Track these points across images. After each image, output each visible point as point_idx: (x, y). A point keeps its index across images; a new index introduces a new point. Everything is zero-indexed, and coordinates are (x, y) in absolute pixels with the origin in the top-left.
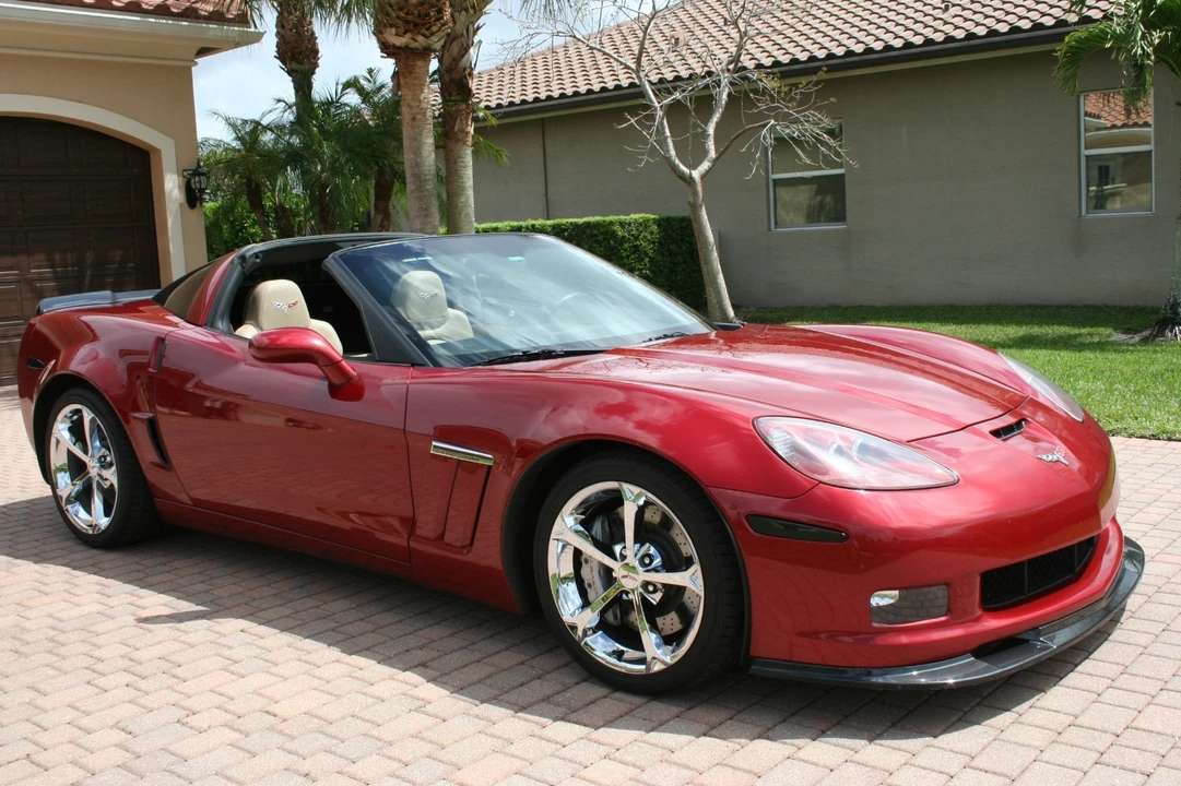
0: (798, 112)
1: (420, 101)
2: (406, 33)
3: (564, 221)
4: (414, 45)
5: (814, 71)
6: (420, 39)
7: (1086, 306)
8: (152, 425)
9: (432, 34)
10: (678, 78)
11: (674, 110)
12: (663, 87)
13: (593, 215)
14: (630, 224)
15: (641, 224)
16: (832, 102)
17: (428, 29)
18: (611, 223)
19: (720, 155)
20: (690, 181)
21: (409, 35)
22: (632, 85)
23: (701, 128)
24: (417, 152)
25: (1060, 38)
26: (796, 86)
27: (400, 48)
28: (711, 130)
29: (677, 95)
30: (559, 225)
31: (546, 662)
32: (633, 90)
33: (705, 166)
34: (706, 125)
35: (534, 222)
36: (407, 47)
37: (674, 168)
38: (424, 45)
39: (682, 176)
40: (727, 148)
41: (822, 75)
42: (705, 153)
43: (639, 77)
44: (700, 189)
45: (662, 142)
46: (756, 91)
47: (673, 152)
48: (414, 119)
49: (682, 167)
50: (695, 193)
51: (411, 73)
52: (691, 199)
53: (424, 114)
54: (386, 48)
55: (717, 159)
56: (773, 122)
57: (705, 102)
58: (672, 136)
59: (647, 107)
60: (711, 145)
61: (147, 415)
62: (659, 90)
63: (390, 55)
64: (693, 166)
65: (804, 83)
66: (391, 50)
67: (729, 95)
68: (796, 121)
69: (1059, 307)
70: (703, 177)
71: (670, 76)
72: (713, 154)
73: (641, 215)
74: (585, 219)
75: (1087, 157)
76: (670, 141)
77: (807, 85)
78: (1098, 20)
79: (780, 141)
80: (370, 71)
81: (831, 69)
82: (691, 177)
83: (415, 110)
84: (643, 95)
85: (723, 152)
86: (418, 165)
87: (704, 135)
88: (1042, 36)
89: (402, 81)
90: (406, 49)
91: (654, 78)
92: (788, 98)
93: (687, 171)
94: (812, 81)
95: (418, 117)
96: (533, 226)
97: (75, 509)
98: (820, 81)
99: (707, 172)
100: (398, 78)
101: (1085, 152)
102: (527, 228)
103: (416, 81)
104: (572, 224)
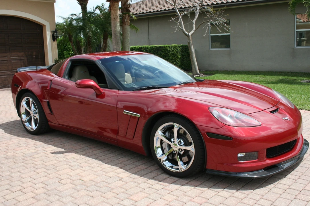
0: (218, 18)
1: (116, 14)
3: (154, 46)
5: (224, 6)
7: (295, 72)
8: (48, 103)
10: (185, 8)
11: (185, 17)
12: (181, 10)
13: (162, 44)
14: (171, 47)
15: (174, 47)
16: (228, 15)
18: (166, 47)
19: (197, 29)
20: (188, 36)
22: (173, 9)
23: (192, 21)
24: (115, 27)
26: (218, 10)
28: (194, 22)
29: (185, 12)
30: (152, 47)
31: (153, 168)
32: (173, 10)
33: (192, 32)
34: (193, 20)
35: (145, 46)
37: (184, 32)
39: (186, 35)
40: (199, 27)
41: (225, 8)
42: (192, 28)
43: (175, 7)
44: (191, 38)
45: (181, 25)
46: (207, 12)
47: (184, 28)
48: (114, 19)
49: (186, 32)
50: (189, 39)
51: (114, 6)
52: (188, 41)
53: (117, 17)
55: (196, 30)
56: (211, 20)
57: (193, 14)
58: (183, 24)
59: (177, 15)
60: (194, 26)
61: (47, 101)
62: (180, 11)
63: (108, 1)
64: (189, 32)
65: (220, 10)
67: (199, 13)
68: (217, 20)
69: (288, 72)
70: (192, 35)
71: (183, 7)
72: (194, 29)
73: (175, 45)
74: (159, 45)
75: (297, 32)
77: (221, 10)
79: (212, 24)
80: (103, 4)
81: (228, 6)
83: (115, 16)
84: (176, 12)
85: (197, 28)
86: (115, 31)
87: (192, 24)
89: (111, 8)
91: (179, 7)
92: (215, 14)
93: (187, 33)
94: (222, 9)
95: (116, 18)
96: (145, 47)
97: (27, 124)
98: (224, 9)
99: (193, 34)
100: (110, 8)
101: (296, 30)
102: (144, 47)
103: (115, 8)
104: (156, 47)
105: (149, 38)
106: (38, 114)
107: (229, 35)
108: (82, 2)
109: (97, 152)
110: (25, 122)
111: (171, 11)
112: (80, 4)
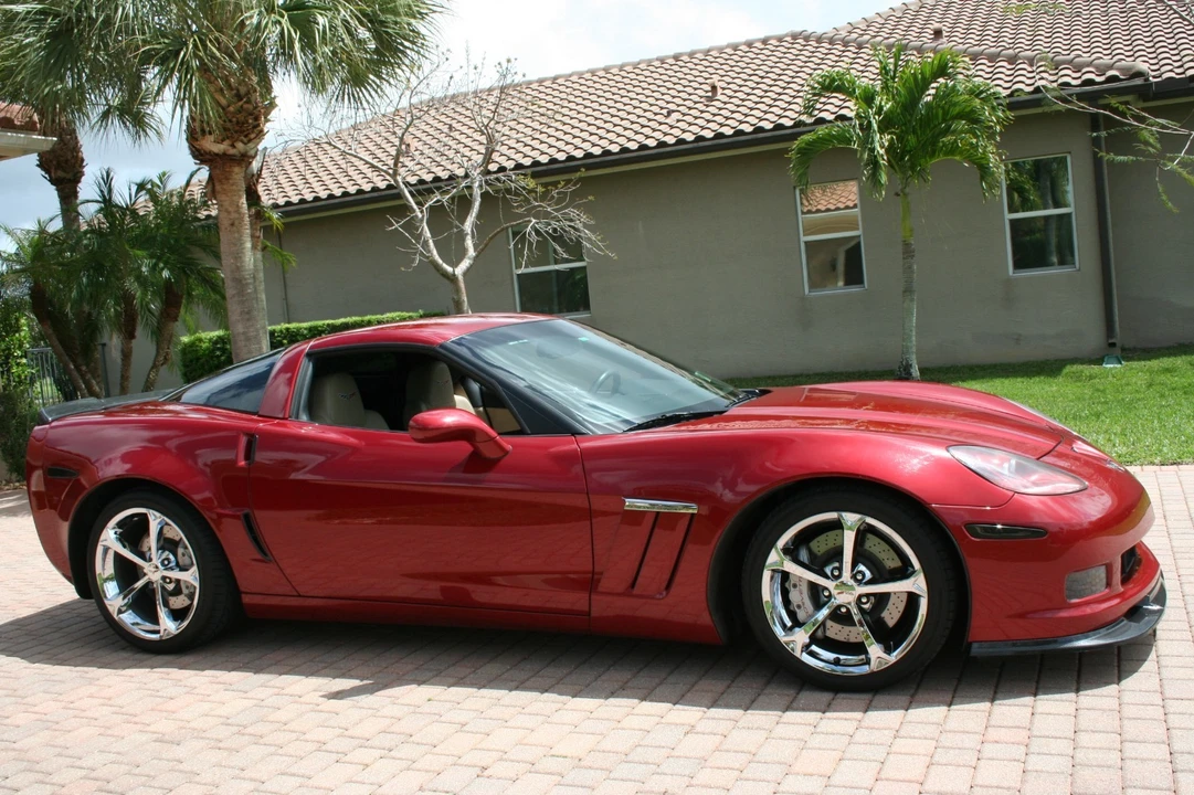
0: (557, 210)
1: (238, 206)
2: (223, 140)
3: (320, 323)
4: (232, 151)
5: (576, 169)
6: (240, 145)
7: (817, 375)
8: (248, 520)
9: (250, 141)
10: (437, 179)
11: (436, 211)
12: (422, 189)
13: (351, 316)
16: (590, 201)
17: (246, 136)
19: (480, 252)
20: (452, 279)
21: (227, 142)
22: (390, 187)
23: (457, 227)
24: (238, 256)
25: (794, 137)
26: (555, 184)
27: (217, 155)
28: (468, 226)
29: (437, 197)
30: (316, 328)
33: (465, 264)
34: (463, 223)
35: (287, 325)
36: (225, 154)
37: (436, 266)
38: (242, 151)
39: (445, 274)
40: (486, 245)
41: (583, 173)
42: (464, 251)
43: (396, 181)
44: (462, 285)
45: (426, 243)
46: (508, 191)
47: (435, 252)
48: (232, 225)
49: (445, 265)
50: (458, 290)
51: (227, 179)
52: (454, 296)
53: (243, 219)
54: (202, 155)
55: (477, 256)
56: (534, 221)
57: (464, 202)
58: (433, 237)
59: (406, 208)
60: (469, 243)
62: (416, 191)
63: (203, 162)
64: (455, 265)
65: (563, 183)
66: (208, 157)
67: (485, 196)
70: (465, 274)
71: (427, 178)
72: (471, 252)
75: (806, 243)
76: (431, 241)
77: (565, 185)
78: (830, 122)
79: (538, 232)
82: (454, 275)
83: (234, 215)
84: (400, 196)
85: (482, 250)
86: (239, 269)
87: (461, 236)
88: (781, 134)
89: (218, 187)
90: (224, 156)
91: (413, 180)
92: (544, 197)
93: (449, 269)
94: (571, 180)
95: (236, 222)
96: (288, 329)
97: (128, 618)
98: (581, 179)
99: (468, 270)
100: (213, 184)
101: (804, 239)
102: (281, 331)
103: (234, 187)
104: (328, 325)
105: (286, 299)
106: (195, 568)
107: (584, 268)
108: (60, 174)
109: (492, 669)
110: (120, 612)
111: (367, 196)
112: (52, 181)
